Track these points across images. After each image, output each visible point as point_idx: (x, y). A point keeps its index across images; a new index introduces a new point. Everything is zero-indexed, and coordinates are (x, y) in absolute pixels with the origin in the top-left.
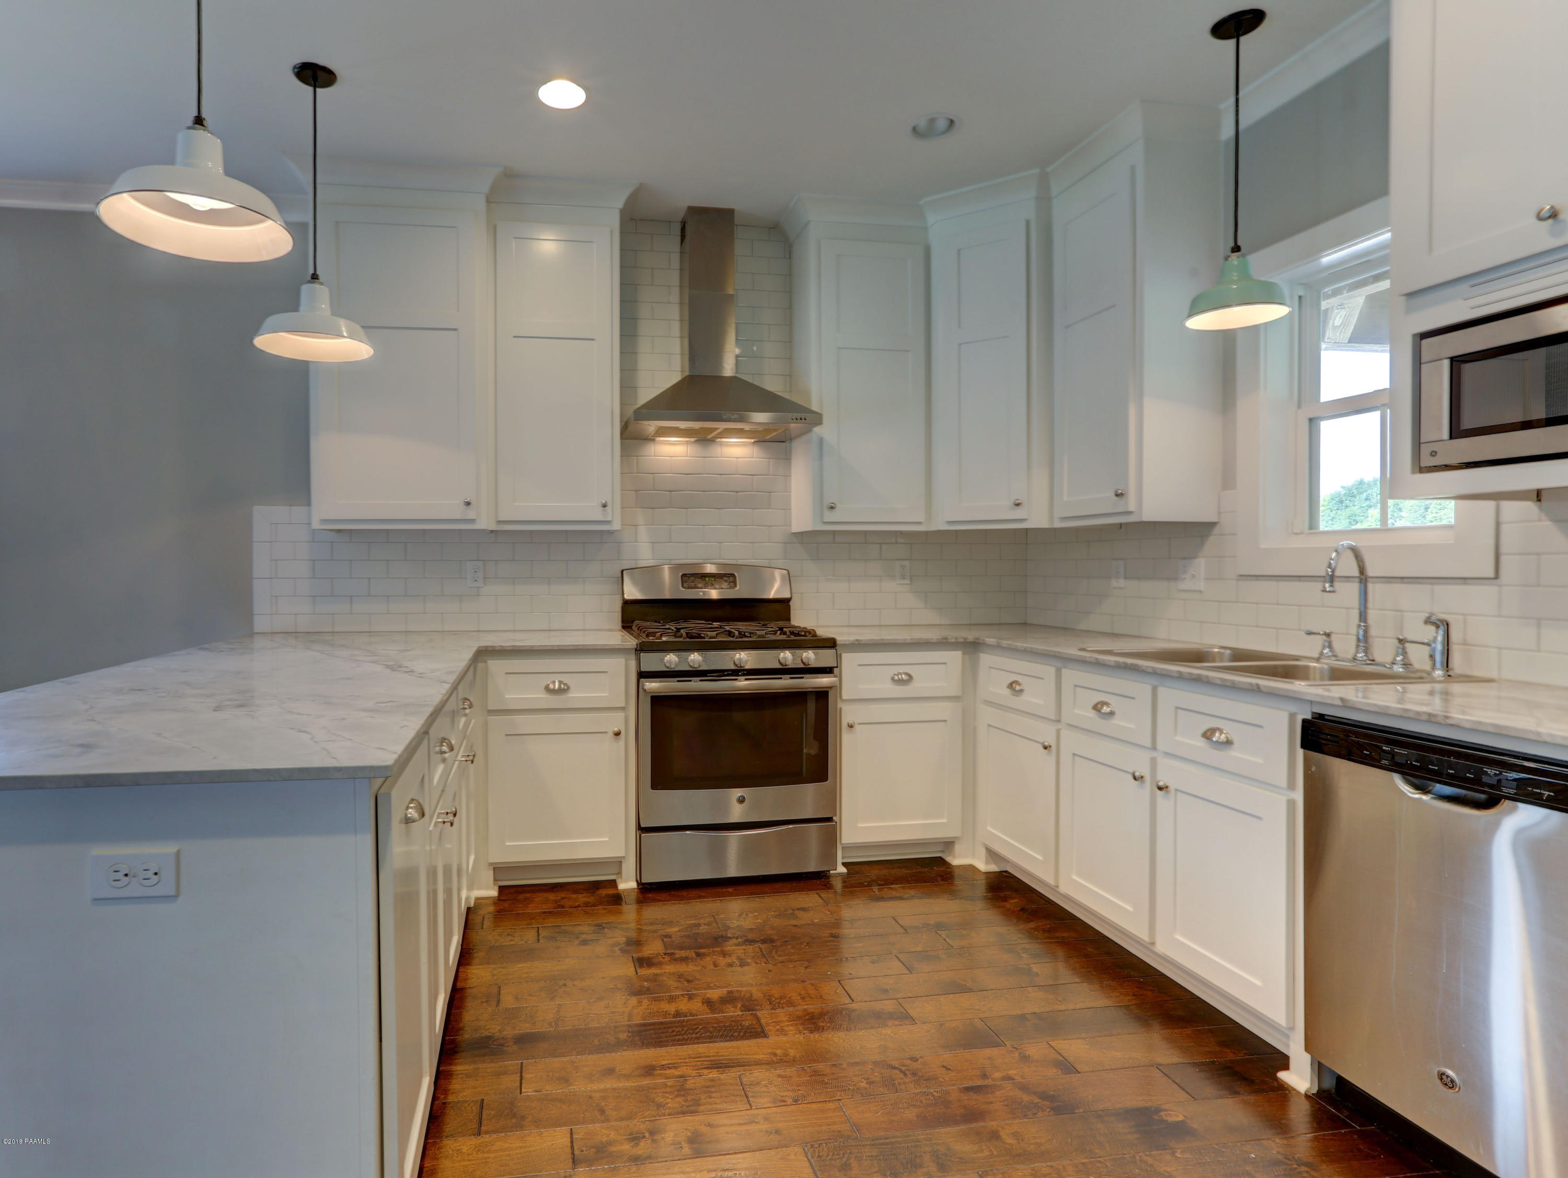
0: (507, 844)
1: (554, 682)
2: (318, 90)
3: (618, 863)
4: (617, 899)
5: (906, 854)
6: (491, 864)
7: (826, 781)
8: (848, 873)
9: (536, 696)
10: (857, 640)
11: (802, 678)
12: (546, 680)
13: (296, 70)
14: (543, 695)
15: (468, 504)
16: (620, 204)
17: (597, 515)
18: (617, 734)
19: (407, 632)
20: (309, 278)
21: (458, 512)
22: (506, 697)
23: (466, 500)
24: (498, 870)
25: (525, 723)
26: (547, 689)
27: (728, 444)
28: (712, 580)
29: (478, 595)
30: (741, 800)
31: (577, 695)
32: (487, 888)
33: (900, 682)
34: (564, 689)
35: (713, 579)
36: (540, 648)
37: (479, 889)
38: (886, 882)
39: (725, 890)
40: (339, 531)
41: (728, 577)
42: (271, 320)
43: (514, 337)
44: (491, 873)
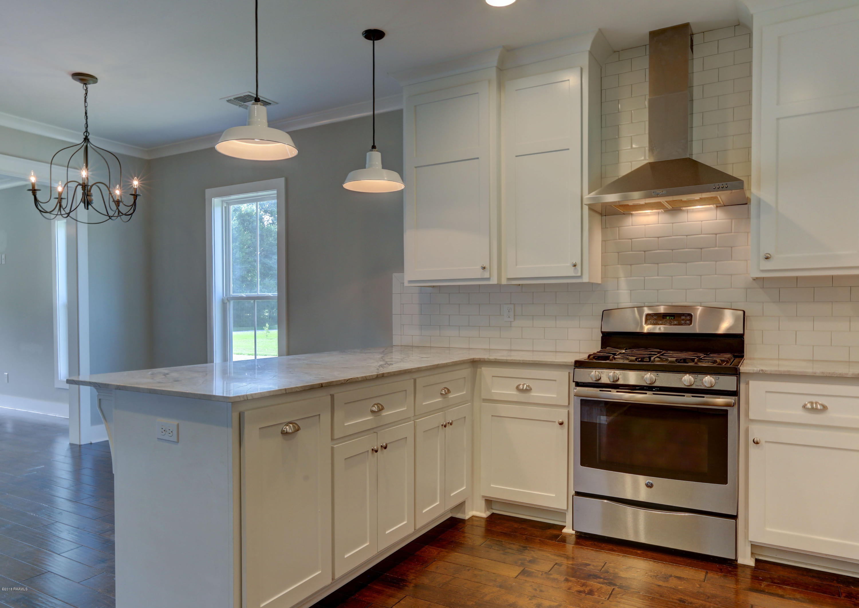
0: (492, 486)
1: (524, 385)
2: (375, 41)
3: (562, 513)
4: (562, 540)
5: (806, 564)
6: (483, 497)
7: (727, 484)
8: (755, 567)
9: (511, 393)
10: (762, 370)
11: (704, 397)
12: (516, 382)
13: (364, 35)
14: (515, 392)
15: (484, 268)
16: (588, 47)
17: (571, 272)
18: (561, 424)
19: (469, 349)
20: (371, 148)
21: (478, 273)
22: (493, 391)
23: (483, 266)
24: (489, 502)
25: (503, 409)
26: (517, 388)
27: (693, 211)
28: (671, 319)
29: (511, 327)
30: (649, 486)
31: (536, 394)
32: (481, 512)
33: (813, 410)
34: (528, 390)
35: (673, 318)
36: (511, 361)
37: (477, 511)
38: (783, 582)
39: (635, 551)
40: (434, 286)
41: (686, 316)
42: (351, 174)
43: (516, 156)
44: (483, 502)
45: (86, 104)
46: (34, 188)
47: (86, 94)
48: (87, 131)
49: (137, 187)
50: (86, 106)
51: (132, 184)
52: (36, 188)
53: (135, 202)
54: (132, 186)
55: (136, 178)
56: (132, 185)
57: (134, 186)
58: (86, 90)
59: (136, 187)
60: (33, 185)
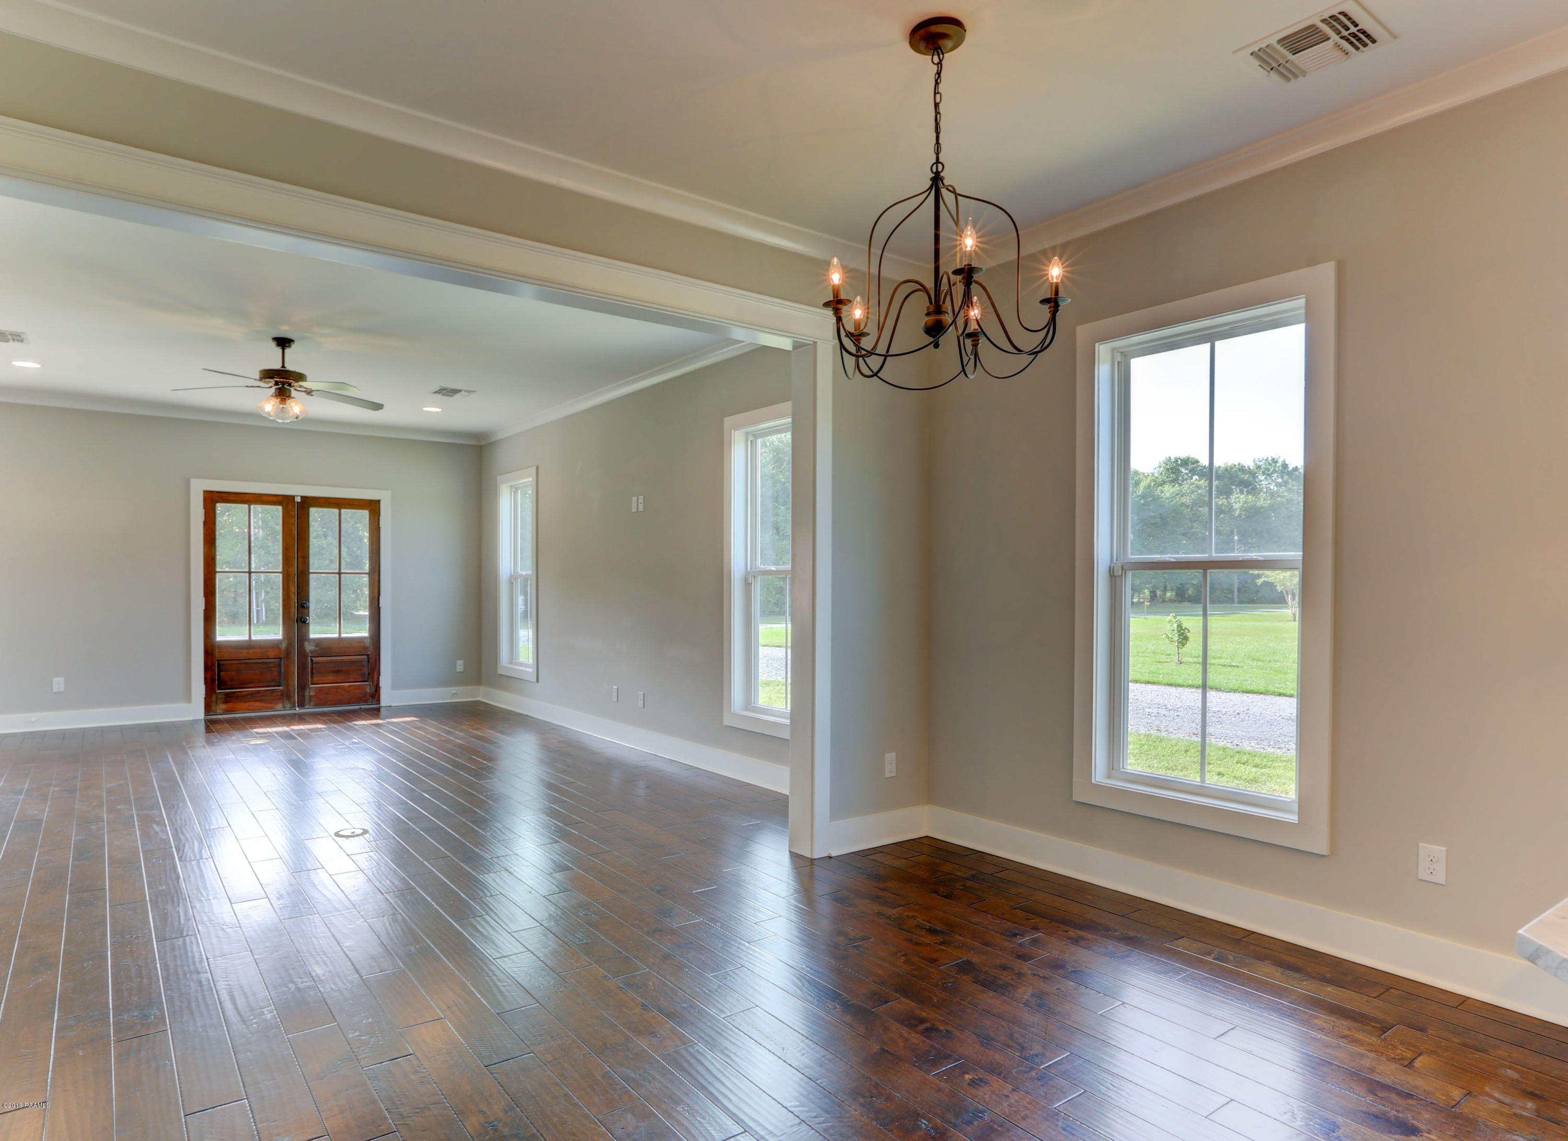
45: (938, 96)
46: (837, 297)
47: (939, 74)
48: (938, 161)
49: (1059, 281)
50: (938, 100)
51: (1047, 274)
52: (843, 296)
53: (1053, 320)
54: (1048, 278)
55: (1056, 258)
56: (1046, 278)
57: (1050, 279)
58: (938, 64)
59: (1055, 281)
60: (836, 292)
